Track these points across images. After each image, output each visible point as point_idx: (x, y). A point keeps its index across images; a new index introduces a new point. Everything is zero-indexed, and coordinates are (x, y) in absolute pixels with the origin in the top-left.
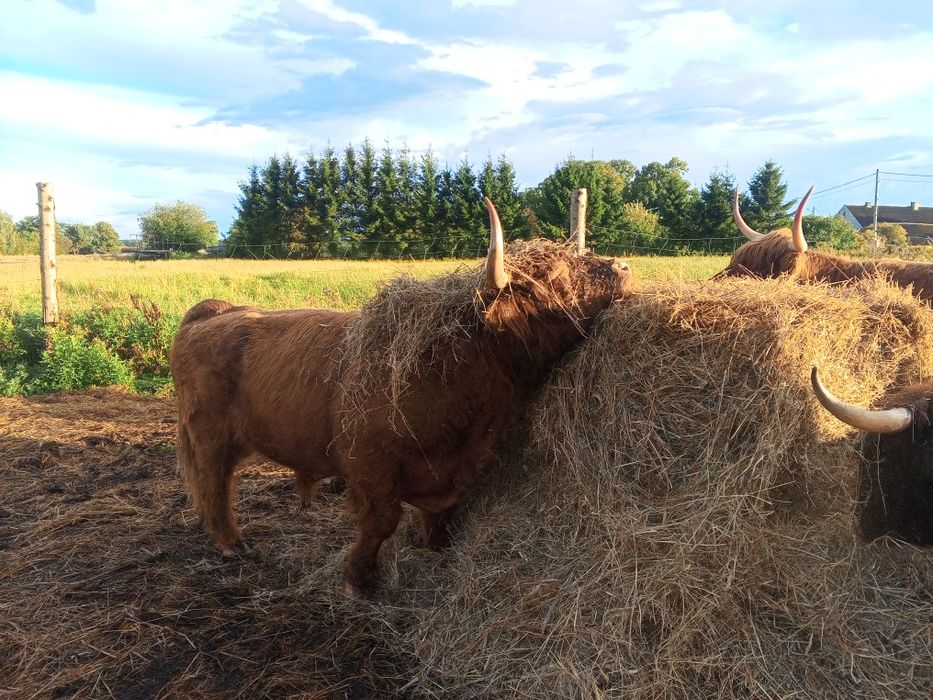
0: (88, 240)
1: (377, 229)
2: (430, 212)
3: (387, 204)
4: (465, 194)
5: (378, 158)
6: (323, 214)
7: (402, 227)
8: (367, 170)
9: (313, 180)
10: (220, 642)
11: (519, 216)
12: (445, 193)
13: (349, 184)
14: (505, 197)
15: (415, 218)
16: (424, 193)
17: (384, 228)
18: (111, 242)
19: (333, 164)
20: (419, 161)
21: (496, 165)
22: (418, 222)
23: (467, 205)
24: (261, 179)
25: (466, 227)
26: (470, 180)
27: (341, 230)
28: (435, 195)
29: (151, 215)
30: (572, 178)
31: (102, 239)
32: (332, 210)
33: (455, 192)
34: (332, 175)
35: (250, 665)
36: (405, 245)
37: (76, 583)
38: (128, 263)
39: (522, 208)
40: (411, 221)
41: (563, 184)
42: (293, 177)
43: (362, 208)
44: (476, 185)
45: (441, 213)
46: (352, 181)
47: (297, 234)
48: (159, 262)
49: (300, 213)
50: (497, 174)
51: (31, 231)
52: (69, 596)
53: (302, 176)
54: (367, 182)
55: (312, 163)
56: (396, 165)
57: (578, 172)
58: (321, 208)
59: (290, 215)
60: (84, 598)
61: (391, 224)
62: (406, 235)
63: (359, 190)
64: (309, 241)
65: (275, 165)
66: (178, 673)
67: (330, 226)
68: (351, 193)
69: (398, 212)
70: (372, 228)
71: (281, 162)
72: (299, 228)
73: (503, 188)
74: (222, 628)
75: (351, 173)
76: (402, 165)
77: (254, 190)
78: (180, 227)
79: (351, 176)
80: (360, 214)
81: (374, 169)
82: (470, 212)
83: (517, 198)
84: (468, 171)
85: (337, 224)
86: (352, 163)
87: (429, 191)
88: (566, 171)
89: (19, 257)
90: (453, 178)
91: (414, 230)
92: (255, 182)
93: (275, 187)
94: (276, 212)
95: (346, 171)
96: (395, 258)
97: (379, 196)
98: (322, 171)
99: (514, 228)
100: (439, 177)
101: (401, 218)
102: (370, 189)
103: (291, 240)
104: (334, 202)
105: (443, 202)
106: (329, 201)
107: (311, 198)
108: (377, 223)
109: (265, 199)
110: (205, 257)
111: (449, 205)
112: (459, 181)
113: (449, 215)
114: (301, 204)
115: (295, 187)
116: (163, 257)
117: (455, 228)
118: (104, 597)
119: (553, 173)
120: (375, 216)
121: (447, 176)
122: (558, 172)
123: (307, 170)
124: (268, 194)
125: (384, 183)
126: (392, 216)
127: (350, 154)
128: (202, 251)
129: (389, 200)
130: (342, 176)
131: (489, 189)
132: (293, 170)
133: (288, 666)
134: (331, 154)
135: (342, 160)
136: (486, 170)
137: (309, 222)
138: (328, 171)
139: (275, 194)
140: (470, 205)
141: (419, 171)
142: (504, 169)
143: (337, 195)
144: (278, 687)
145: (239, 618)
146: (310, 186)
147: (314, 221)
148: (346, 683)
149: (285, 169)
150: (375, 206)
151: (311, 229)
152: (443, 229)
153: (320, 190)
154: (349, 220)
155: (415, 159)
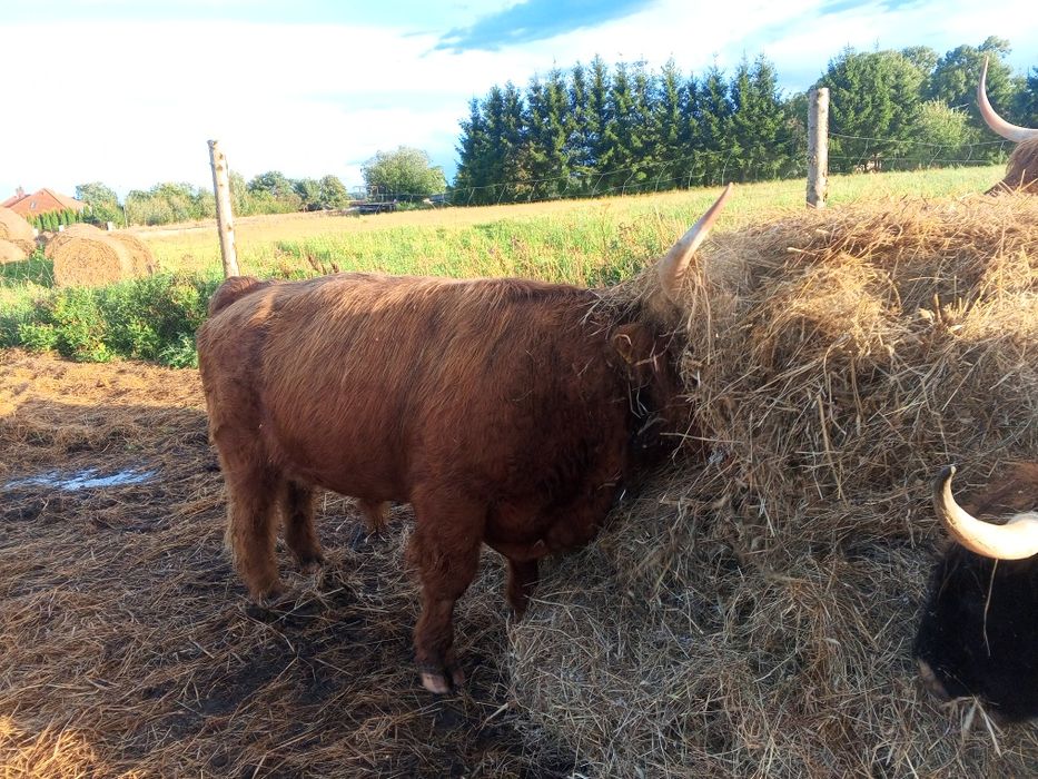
0: (315, 195)
1: (610, 159)
2: (672, 132)
3: (622, 129)
4: (714, 107)
5: (610, 80)
6: (550, 147)
7: (639, 154)
8: (598, 92)
9: (539, 109)
10: (321, 647)
11: (783, 130)
12: (691, 108)
13: (578, 109)
14: (765, 105)
15: (655, 142)
16: (665, 111)
17: (619, 158)
18: (339, 196)
19: (559, 88)
20: (659, 73)
21: (752, 68)
22: (658, 146)
23: (716, 120)
24: (482, 113)
25: (716, 148)
26: (720, 91)
27: (570, 165)
28: (677, 112)
29: (373, 165)
30: (850, 75)
31: (331, 193)
32: (560, 142)
33: (703, 106)
34: (558, 101)
35: (343, 677)
36: (642, 176)
37: (201, 572)
38: (353, 219)
39: (787, 117)
40: (649, 147)
41: (839, 85)
42: (516, 109)
43: (594, 136)
44: (728, 95)
45: (686, 134)
46: (581, 105)
47: (523, 174)
48: (383, 215)
49: (525, 149)
50: (754, 79)
51: (261, 190)
52: (190, 586)
53: (526, 106)
54: (598, 105)
55: (536, 89)
56: (631, 82)
57: (857, 67)
58: (547, 142)
59: (514, 152)
60: (205, 589)
61: (626, 152)
62: (645, 163)
63: (590, 115)
64: (535, 180)
65: (496, 97)
66: (269, 679)
67: (556, 160)
68: (580, 119)
69: (634, 137)
70: (604, 159)
71: (503, 91)
72: (524, 167)
73: (762, 96)
74: (329, 632)
75: (580, 94)
76: (638, 80)
77: (475, 127)
78: (403, 175)
79: (579, 100)
80: (590, 144)
81: (606, 89)
82: (720, 129)
83: (778, 107)
84: (717, 79)
85: (565, 159)
86: (580, 84)
87: (670, 109)
88: (843, 68)
89: (251, 218)
90: (699, 89)
91: (654, 157)
92: (475, 119)
93: (498, 122)
94: (499, 153)
95: (574, 94)
96: (631, 192)
97: (614, 120)
98: (548, 97)
99: (776, 143)
100: (682, 90)
101: (638, 144)
102: (601, 113)
103: (517, 180)
104: (561, 132)
105: (688, 119)
106: (555, 132)
107: (536, 130)
108: (611, 153)
109: (487, 136)
110: (429, 207)
111: (694, 123)
112: (707, 93)
113: (695, 134)
114: (526, 138)
115: (518, 119)
116: (387, 210)
117: (703, 149)
118: (223, 588)
119: (826, 73)
120: (611, 143)
121: (692, 88)
122: (832, 71)
123: (531, 99)
124: (490, 131)
125: (617, 104)
126: (627, 143)
127: (578, 74)
128: (427, 201)
129: (624, 124)
130: (570, 101)
131: (744, 99)
132: (515, 100)
133: (381, 681)
134: (557, 77)
135: (569, 82)
136: (741, 76)
137: (534, 159)
138: (554, 97)
139: (499, 128)
140: (721, 120)
141: (659, 86)
142: (762, 73)
143: (564, 124)
144: (363, 705)
145: (349, 620)
146: (535, 116)
147: (540, 157)
148: (437, 706)
149: (508, 100)
150: (608, 132)
151: (538, 168)
152: (688, 152)
153: (546, 119)
154: (578, 153)
155: (654, 71)
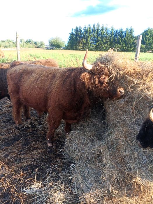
0: (39, 45)
1: (99, 44)
2: (112, 40)
3: (102, 38)
4: (121, 36)
5: (100, 28)
6: (87, 40)
7: (105, 43)
8: (98, 30)
9: (85, 32)
10: (28, 136)
11: (134, 42)
12: (116, 35)
13: (93, 33)
14: (131, 37)
15: (108, 41)
16: (111, 35)
17: (100, 44)
18: (43, 45)
19: (90, 28)
20: (110, 28)
21: (129, 29)
22: (109, 42)
23: (121, 38)
24: (74, 31)
25: (120, 44)
26: (122, 32)
27: (91, 44)
28: (113, 36)
29: (51, 40)
30: (148, 33)
31: (42, 44)
32: (89, 39)
33: (118, 35)
34: (90, 31)
35: (32, 142)
36: (105, 48)
37: (7, 119)
38: (45, 50)
39: (135, 40)
40: (107, 42)
41: (146, 34)
42: (81, 31)
43: (96, 39)
44: (124, 34)
45: (114, 40)
46: (94, 32)
47: (81, 45)
48: (52, 50)
49: (82, 40)
50: (129, 31)
51: (28, 42)
52: (4, 121)
53: (83, 31)
54: (97, 32)
55: (85, 28)
56: (104, 28)
57: (150, 31)
58: (86, 39)
59: (79, 40)
60: (7, 122)
61: (102, 43)
62: (105, 45)
63: (96, 34)
64: (83, 46)
65: (77, 28)
66: (17, 141)
67: (88, 43)
68: (93, 35)
69: (104, 40)
70: (98, 44)
71: (78, 28)
72: (81, 43)
73: (131, 34)
74: (30, 133)
75: (94, 30)
76: (106, 28)
77: (72, 34)
78: (57, 42)
79: (94, 31)
80: (95, 40)
81: (99, 29)
82: (121, 40)
83: (133, 37)
84: (122, 30)
85: (90, 43)
86: (94, 28)
87: (112, 35)
88: (147, 31)
89: (25, 48)
90: (118, 32)
91: (107, 44)
92: (72, 32)
93: (77, 33)
94: (76, 40)
95: (93, 30)
96: (102, 51)
97: (100, 36)
98: (87, 30)
99: (132, 45)
100: (114, 32)
101: (104, 41)
102: (98, 34)
103: (79, 46)
104: (89, 37)
105: (115, 38)
106: (88, 37)
107: (84, 36)
108: (99, 42)
109: (74, 36)
110: (61, 49)
111: (116, 38)
112: (120, 33)
113: (116, 41)
114: (82, 37)
115: (81, 33)
116: (53, 49)
117: (117, 44)
118: (11, 122)
119: (144, 31)
120: (99, 41)
121: (117, 31)
122: (145, 31)
123: (84, 30)
124: (75, 35)
125: (101, 33)
126: (102, 41)
127: (94, 26)
128: (61, 48)
129: (102, 37)
130: (92, 31)
131: (127, 35)
132: (81, 30)
133: (39, 143)
134: (90, 25)
135: (92, 27)
136: (127, 30)
137: (83, 42)
138: (89, 30)
140: (122, 38)
141: (110, 30)
142: (131, 30)
143: (90, 36)
144: (35, 147)
145: (34, 131)
146: (84, 33)
147: (85, 42)
149: (79, 29)
150: (99, 38)
151: (84, 44)
152: (114, 44)
153: (87, 34)
154: (92, 42)
